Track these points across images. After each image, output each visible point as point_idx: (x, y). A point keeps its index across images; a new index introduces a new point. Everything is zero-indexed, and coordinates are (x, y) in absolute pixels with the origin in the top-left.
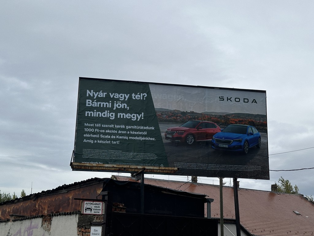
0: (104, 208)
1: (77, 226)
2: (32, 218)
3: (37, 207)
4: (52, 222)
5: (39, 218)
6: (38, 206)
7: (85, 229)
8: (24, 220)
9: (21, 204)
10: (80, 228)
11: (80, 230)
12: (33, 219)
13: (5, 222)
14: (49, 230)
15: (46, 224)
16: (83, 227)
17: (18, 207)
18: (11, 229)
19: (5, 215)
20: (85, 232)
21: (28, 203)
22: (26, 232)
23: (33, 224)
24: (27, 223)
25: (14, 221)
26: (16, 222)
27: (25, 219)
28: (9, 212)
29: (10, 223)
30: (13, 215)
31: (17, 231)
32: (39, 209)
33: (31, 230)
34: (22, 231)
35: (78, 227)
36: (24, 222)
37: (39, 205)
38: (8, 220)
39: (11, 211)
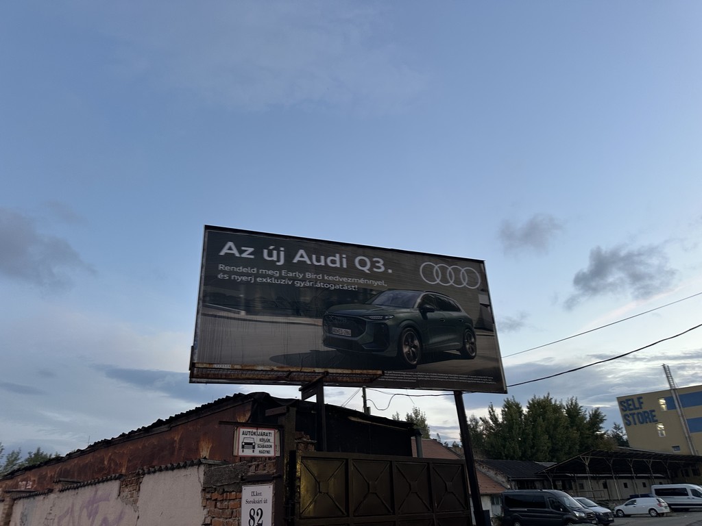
0: (278, 443)
1: (200, 489)
2: (99, 482)
3: (106, 463)
4: (141, 485)
5: (113, 481)
6: (109, 461)
7: (223, 493)
8: (81, 487)
9: (76, 462)
10: (208, 492)
11: (208, 496)
12: (101, 484)
13: (42, 494)
14: (135, 502)
15: (126, 492)
16: (218, 489)
17: (68, 467)
18: (54, 506)
19: (45, 482)
20: (223, 500)
21: (89, 458)
22: (85, 510)
23: (100, 493)
24: (86, 493)
25: (62, 491)
26: (65, 493)
27: (84, 486)
28: (51, 477)
29: (52, 496)
30: (60, 481)
31: (66, 509)
32: (110, 467)
33: (95, 505)
34: (77, 508)
35: (204, 490)
36: (81, 491)
37: (110, 459)
38: (51, 491)
39: (56, 476)
